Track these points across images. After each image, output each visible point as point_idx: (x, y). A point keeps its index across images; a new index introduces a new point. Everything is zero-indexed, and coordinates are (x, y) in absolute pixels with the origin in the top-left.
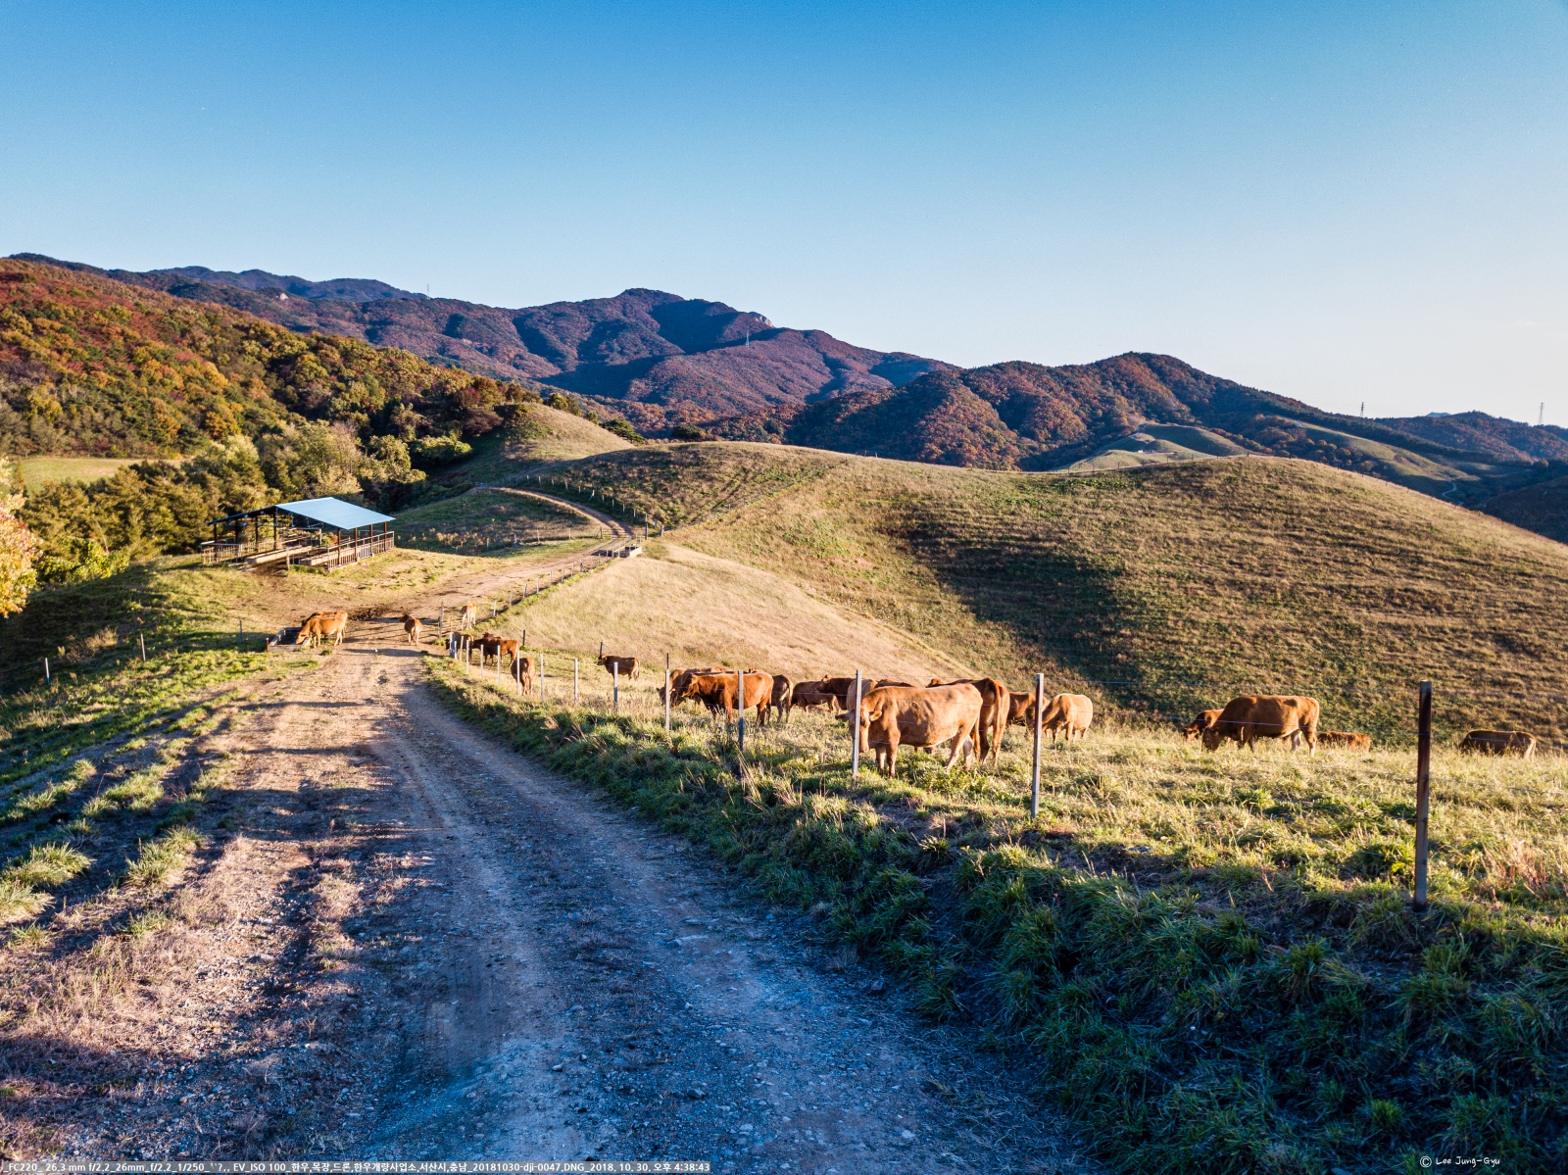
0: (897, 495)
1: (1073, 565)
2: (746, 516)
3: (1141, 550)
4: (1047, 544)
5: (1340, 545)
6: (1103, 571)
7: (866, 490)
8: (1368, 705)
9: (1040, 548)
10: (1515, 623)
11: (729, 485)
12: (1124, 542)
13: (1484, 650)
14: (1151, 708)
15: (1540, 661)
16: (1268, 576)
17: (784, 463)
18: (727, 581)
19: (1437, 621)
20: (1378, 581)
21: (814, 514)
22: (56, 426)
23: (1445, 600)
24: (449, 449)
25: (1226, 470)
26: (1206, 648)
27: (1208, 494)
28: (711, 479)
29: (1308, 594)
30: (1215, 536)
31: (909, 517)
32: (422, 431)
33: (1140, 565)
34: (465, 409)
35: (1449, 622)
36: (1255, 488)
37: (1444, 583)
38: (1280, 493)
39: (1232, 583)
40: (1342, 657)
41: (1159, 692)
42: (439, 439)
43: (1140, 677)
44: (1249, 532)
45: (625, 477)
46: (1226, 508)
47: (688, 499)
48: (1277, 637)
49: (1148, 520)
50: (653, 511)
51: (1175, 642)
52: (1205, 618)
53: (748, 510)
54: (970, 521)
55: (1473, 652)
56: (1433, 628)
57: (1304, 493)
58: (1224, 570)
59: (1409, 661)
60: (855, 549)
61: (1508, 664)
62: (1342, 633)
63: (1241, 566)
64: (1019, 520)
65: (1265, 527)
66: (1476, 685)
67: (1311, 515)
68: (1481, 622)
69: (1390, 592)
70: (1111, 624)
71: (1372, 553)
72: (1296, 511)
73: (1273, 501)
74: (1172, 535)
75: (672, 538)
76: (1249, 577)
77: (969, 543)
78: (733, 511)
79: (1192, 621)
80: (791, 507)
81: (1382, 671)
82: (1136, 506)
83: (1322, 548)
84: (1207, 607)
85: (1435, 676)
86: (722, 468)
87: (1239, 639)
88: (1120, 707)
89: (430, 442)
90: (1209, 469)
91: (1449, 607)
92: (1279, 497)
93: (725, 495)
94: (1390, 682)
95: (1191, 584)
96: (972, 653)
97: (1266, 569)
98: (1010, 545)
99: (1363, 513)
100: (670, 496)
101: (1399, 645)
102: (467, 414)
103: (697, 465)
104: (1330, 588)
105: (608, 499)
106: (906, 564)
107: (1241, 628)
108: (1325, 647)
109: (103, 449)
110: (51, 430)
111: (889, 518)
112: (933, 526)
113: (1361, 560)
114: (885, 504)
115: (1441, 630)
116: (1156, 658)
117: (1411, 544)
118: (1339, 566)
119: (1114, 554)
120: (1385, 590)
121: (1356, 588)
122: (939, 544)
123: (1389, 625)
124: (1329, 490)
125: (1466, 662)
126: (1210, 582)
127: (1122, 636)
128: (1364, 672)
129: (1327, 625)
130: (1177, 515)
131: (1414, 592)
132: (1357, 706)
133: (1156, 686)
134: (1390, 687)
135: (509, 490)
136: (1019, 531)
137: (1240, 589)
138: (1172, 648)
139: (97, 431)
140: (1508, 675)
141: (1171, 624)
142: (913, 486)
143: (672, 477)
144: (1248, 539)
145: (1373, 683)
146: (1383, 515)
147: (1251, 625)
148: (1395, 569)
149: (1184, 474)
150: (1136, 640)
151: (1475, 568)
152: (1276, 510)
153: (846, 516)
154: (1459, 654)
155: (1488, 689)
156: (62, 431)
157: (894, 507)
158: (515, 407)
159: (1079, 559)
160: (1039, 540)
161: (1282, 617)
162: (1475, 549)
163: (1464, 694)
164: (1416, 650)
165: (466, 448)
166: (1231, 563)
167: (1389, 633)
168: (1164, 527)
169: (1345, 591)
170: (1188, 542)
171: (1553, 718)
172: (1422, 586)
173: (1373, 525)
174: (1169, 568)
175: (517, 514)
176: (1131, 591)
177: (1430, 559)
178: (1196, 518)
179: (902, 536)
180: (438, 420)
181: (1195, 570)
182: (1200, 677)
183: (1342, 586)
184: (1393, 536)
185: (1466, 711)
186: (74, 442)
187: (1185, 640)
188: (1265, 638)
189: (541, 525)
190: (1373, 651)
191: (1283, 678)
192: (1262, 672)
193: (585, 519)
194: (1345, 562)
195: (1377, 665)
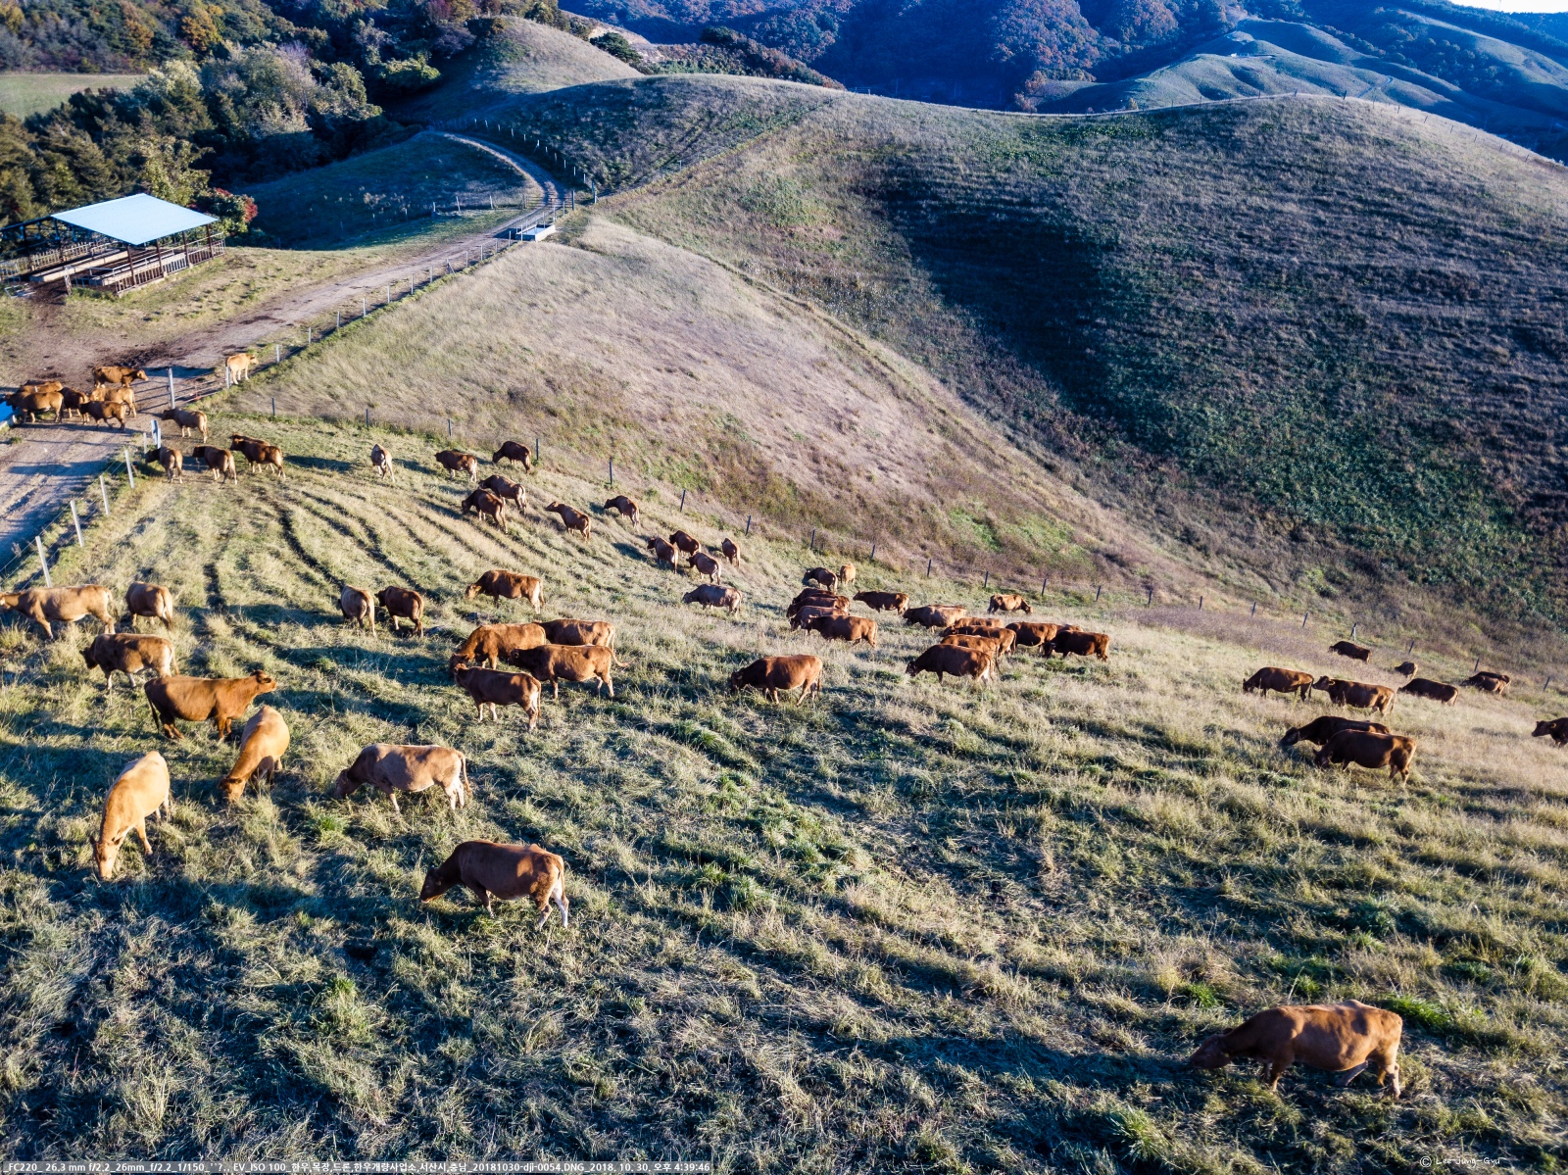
0: (881, 146)
1: (1061, 237)
2: (699, 176)
3: (1142, 219)
4: (1038, 210)
5: (1371, 213)
6: (1093, 245)
7: (847, 139)
8: (1347, 415)
9: (1030, 215)
10: (1542, 315)
11: (689, 134)
12: (1124, 208)
13: (1499, 349)
14: (1108, 415)
15: (1558, 362)
16: (1278, 252)
17: (757, 105)
18: (637, 272)
19: (1454, 312)
20: (1402, 261)
21: (780, 171)
22: (21, 37)
23: (1472, 285)
24: (415, 72)
25: (1264, 115)
26: (1185, 343)
27: (1234, 146)
28: (670, 126)
29: (1317, 276)
30: (1230, 201)
31: (890, 174)
32: (388, 53)
33: (1136, 238)
34: (433, 26)
35: (1467, 313)
36: (1291, 138)
37: (1477, 263)
38: (1318, 145)
39: (1235, 262)
40: (1335, 355)
41: (1121, 395)
42: (405, 63)
43: (1105, 377)
44: (1270, 197)
45: (577, 122)
46: (1252, 165)
47: (638, 153)
48: (1268, 330)
49: (1157, 180)
50: (595, 169)
51: (1153, 335)
52: (1192, 304)
53: (702, 166)
54: (959, 181)
55: (1485, 350)
56: (1448, 320)
57: (1347, 146)
58: (1230, 245)
59: (1408, 361)
60: (823, 213)
61: (1520, 367)
62: (1342, 325)
63: (1250, 239)
64: (1013, 180)
65: (1290, 190)
66: (1475, 391)
67: (1347, 175)
68: (1506, 313)
69: (1411, 274)
70: (1088, 310)
71: (1405, 224)
72: (1331, 169)
73: (1308, 157)
74: (1182, 199)
75: (606, 206)
76: (1256, 254)
77: (953, 206)
78: (685, 169)
79: (1178, 310)
80: (755, 162)
81: (1376, 374)
82: (1149, 161)
83: (1348, 218)
84: (1199, 292)
85: (1433, 380)
86: (685, 112)
87: (1224, 333)
88: (1075, 413)
89: (395, 66)
90: (1244, 113)
91: (1474, 294)
92: (1316, 151)
93: (681, 147)
94: (1380, 387)
95: (1189, 263)
96: (930, 345)
97: (1279, 244)
98: (1000, 211)
99: (1408, 171)
100: (619, 147)
101: (1403, 341)
102: (436, 32)
103: (659, 106)
104: (1344, 269)
105: (552, 150)
106: (878, 231)
107: (1230, 318)
108: (1320, 343)
109: (74, 63)
110: (15, 41)
111: (869, 175)
112: (918, 185)
113: (1389, 233)
114: (865, 157)
115: (1456, 323)
116: (1127, 354)
117: (1454, 213)
118: (1363, 240)
119: (1109, 223)
120: (1407, 271)
121: (1374, 268)
122: (920, 207)
123: (1399, 317)
124: (1377, 142)
125: (1473, 363)
126: (1209, 260)
127: (1097, 326)
128: (1354, 374)
129: (1328, 316)
130: (1193, 172)
131: (1439, 274)
132: (1335, 415)
133: (1120, 387)
134: (1378, 392)
135: (452, 137)
136: (1011, 193)
137: (1242, 269)
138: (1147, 343)
139: (64, 41)
140: (1516, 379)
141: (1153, 312)
142: (902, 135)
143: (627, 123)
144: (1267, 204)
145: (1360, 387)
146: (1430, 174)
147: (1242, 315)
148: (1425, 244)
149: (1215, 119)
150: (1111, 332)
151: (1518, 244)
152: (1309, 168)
153: (818, 173)
154: (1468, 353)
155: (1489, 396)
156: (27, 42)
157: (875, 161)
158: (490, 22)
159: (1069, 229)
160: (1030, 204)
161: (1281, 305)
162: (1526, 220)
163: (1460, 402)
164: (1421, 347)
165: (433, 73)
166: (1240, 235)
167: (1395, 326)
168: (1173, 189)
169: (1358, 273)
170: (1197, 208)
171: (1550, 433)
172: (1451, 266)
173: (1416, 188)
174: (1167, 242)
175: (453, 170)
176: (1118, 271)
177: (1470, 232)
178: (1215, 177)
179: (881, 197)
180: (404, 38)
181: (1197, 245)
182: (1170, 378)
183: (1359, 267)
184: (1434, 202)
185: (1456, 423)
186: (40, 54)
187: (1164, 332)
188: (1254, 330)
189: (473, 185)
190: (1371, 349)
191: (1260, 380)
192: (1240, 373)
193: (521, 178)
194: (1371, 235)
195: (1371, 365)
